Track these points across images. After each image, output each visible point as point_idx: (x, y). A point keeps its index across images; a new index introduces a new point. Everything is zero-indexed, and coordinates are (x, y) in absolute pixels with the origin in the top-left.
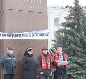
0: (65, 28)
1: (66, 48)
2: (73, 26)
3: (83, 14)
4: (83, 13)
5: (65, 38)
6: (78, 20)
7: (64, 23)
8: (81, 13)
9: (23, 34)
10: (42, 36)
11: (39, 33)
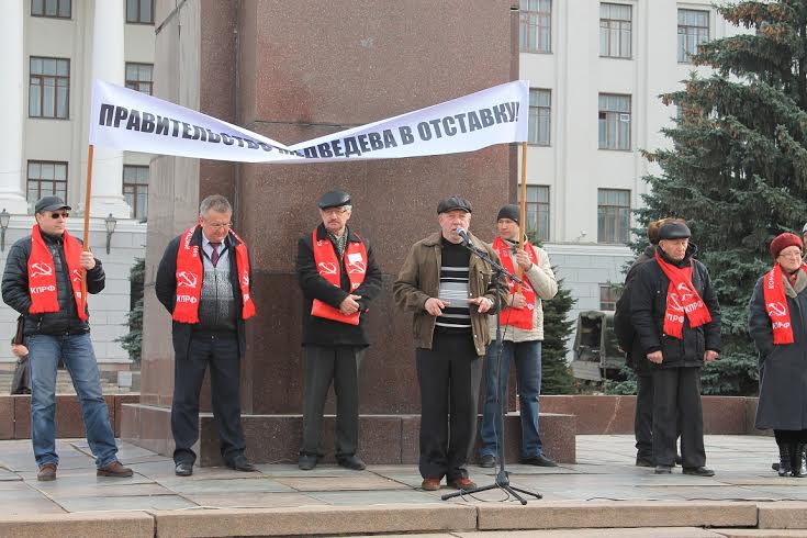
0: (725, 75)
1: (722, 206)
2: (776, 62)
5: (723, 139)
7: (719, 44)
9: (365, 136)
10: (479, 127)
11: (460, 117)
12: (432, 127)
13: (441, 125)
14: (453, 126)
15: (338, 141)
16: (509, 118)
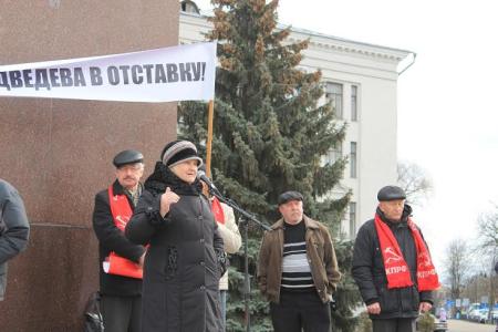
3: (276, 35)
4: (274, 31)
6: (250, 61)
8: (268, 30)
9: (56, 70)
10: (164, 81)
11: (149, 68)
12: (121, 72)
13: (129, 72)
14: (141, 75)
15: (30, 71)
16: (193, 77)
